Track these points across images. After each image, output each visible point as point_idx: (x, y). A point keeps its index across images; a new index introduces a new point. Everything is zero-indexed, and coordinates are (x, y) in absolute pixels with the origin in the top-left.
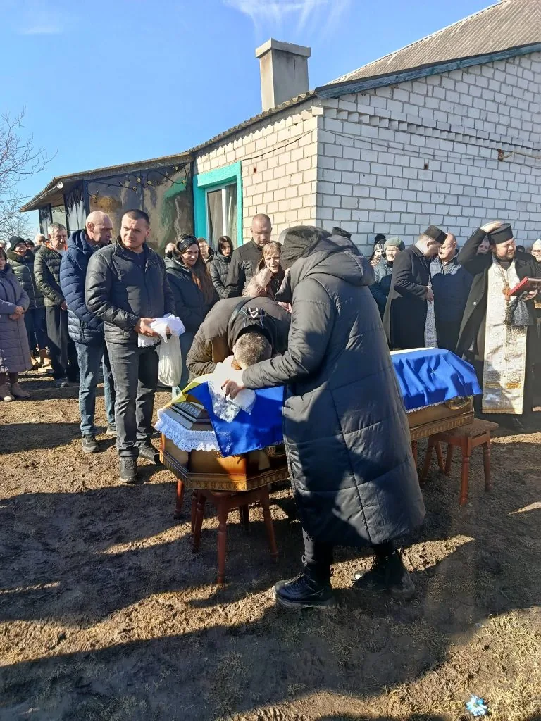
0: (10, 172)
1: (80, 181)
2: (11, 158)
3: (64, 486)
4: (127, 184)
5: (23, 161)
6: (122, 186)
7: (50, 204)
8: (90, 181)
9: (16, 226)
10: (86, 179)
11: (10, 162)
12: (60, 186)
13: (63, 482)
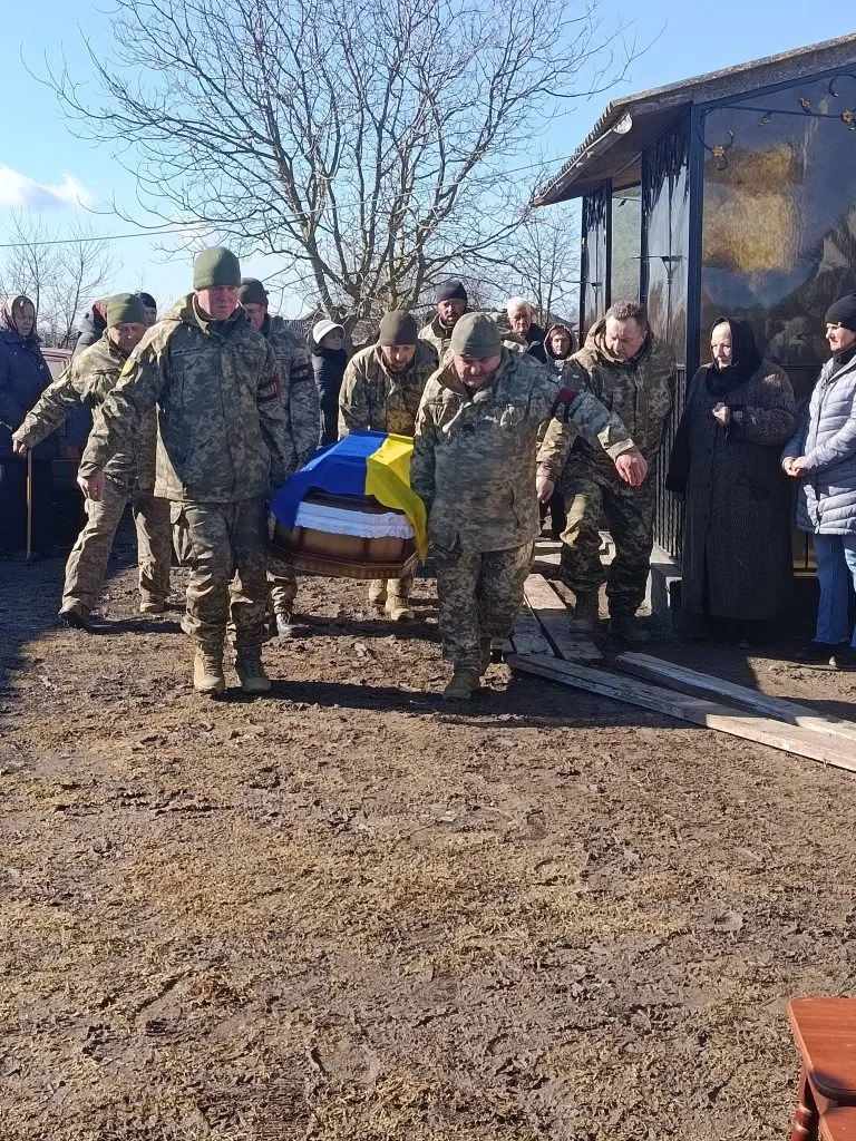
0: (533, 95)
1: (682, 106)
2: (540, 54)
3: (467, 1048)
4: (824, 107)
5: (570, 61)
6: (808, 112)
7: (609, 181)
8: (712, 105)
9: (550, 245)
10: (701, 98)
11: (539, 64)
12: (625, 126)
13: (468, 1034)
